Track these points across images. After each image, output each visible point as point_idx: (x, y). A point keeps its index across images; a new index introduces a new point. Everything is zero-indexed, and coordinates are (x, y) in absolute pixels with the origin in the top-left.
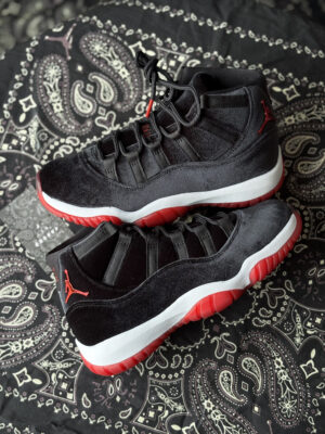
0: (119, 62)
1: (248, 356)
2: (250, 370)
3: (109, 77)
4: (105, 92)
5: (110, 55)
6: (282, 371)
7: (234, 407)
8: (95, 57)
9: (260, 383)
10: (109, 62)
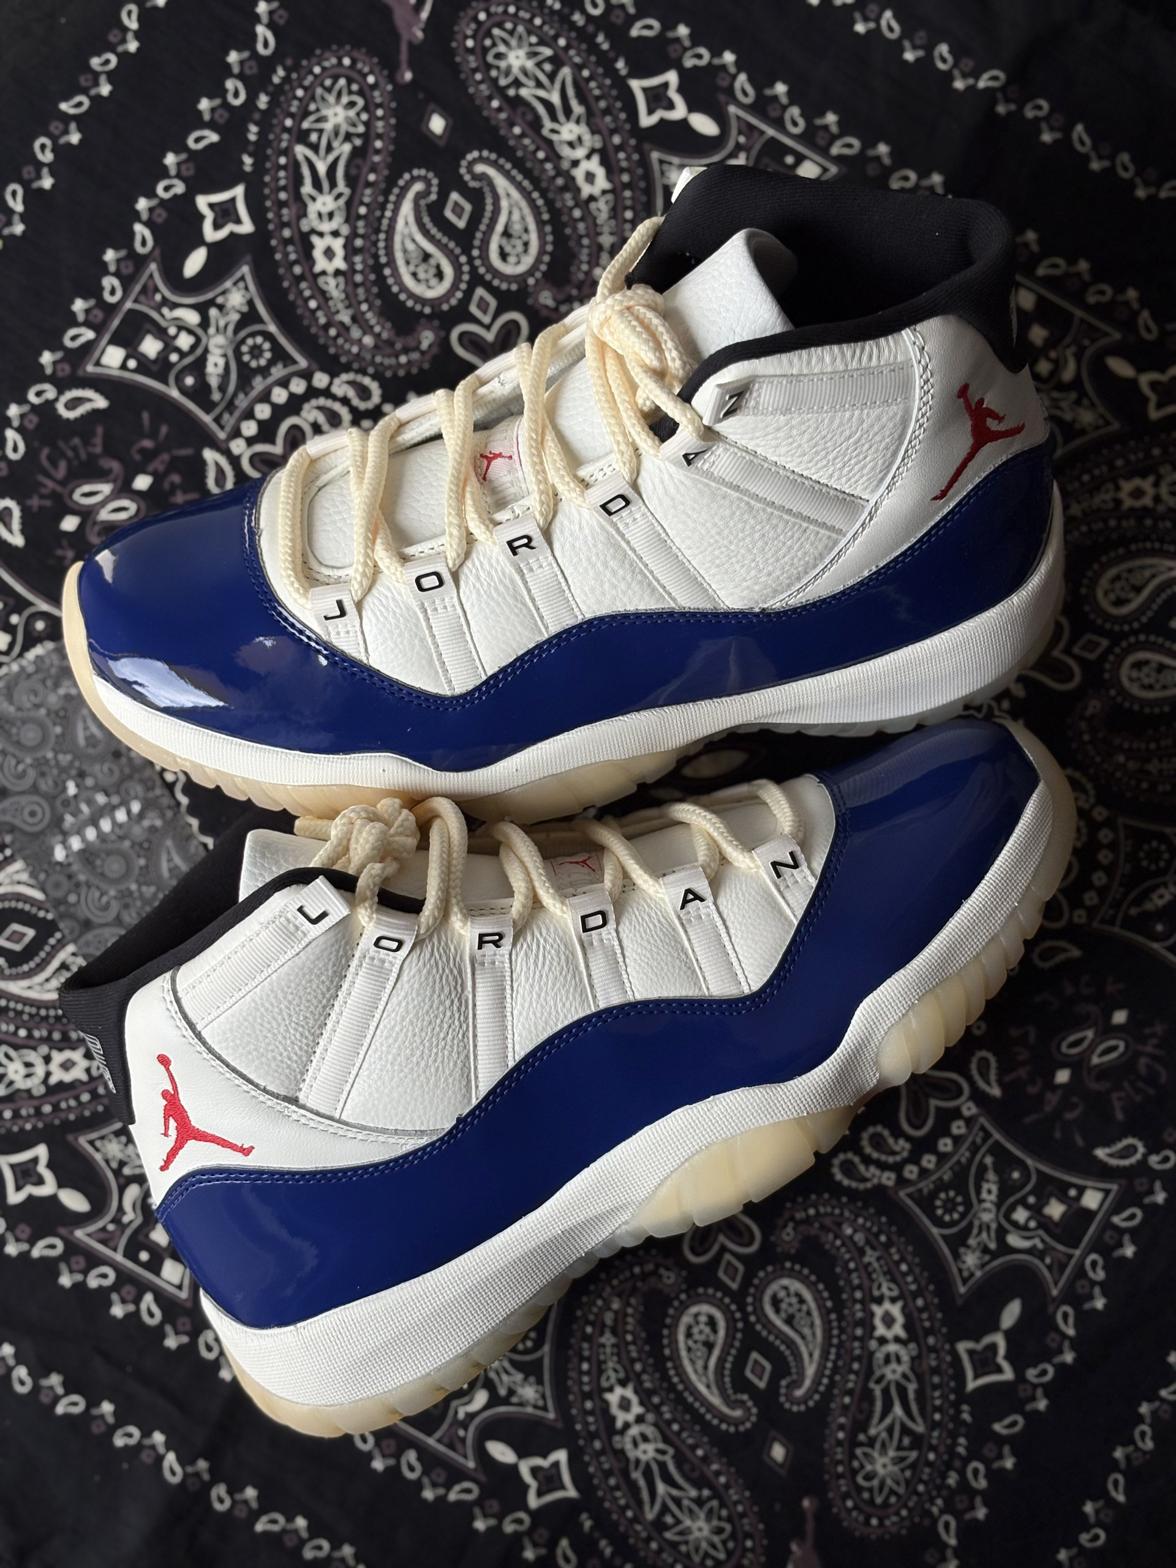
0: (582, 130)
1: (791, 1274)
2: (789, 1321)
3: (536, 182)
4: (506, 234)
5: (555, 98)
6: (892, 1348)
7: (707, 1428)
8: (501, 91)
9: (810, 1370)
10: (548, 124)
